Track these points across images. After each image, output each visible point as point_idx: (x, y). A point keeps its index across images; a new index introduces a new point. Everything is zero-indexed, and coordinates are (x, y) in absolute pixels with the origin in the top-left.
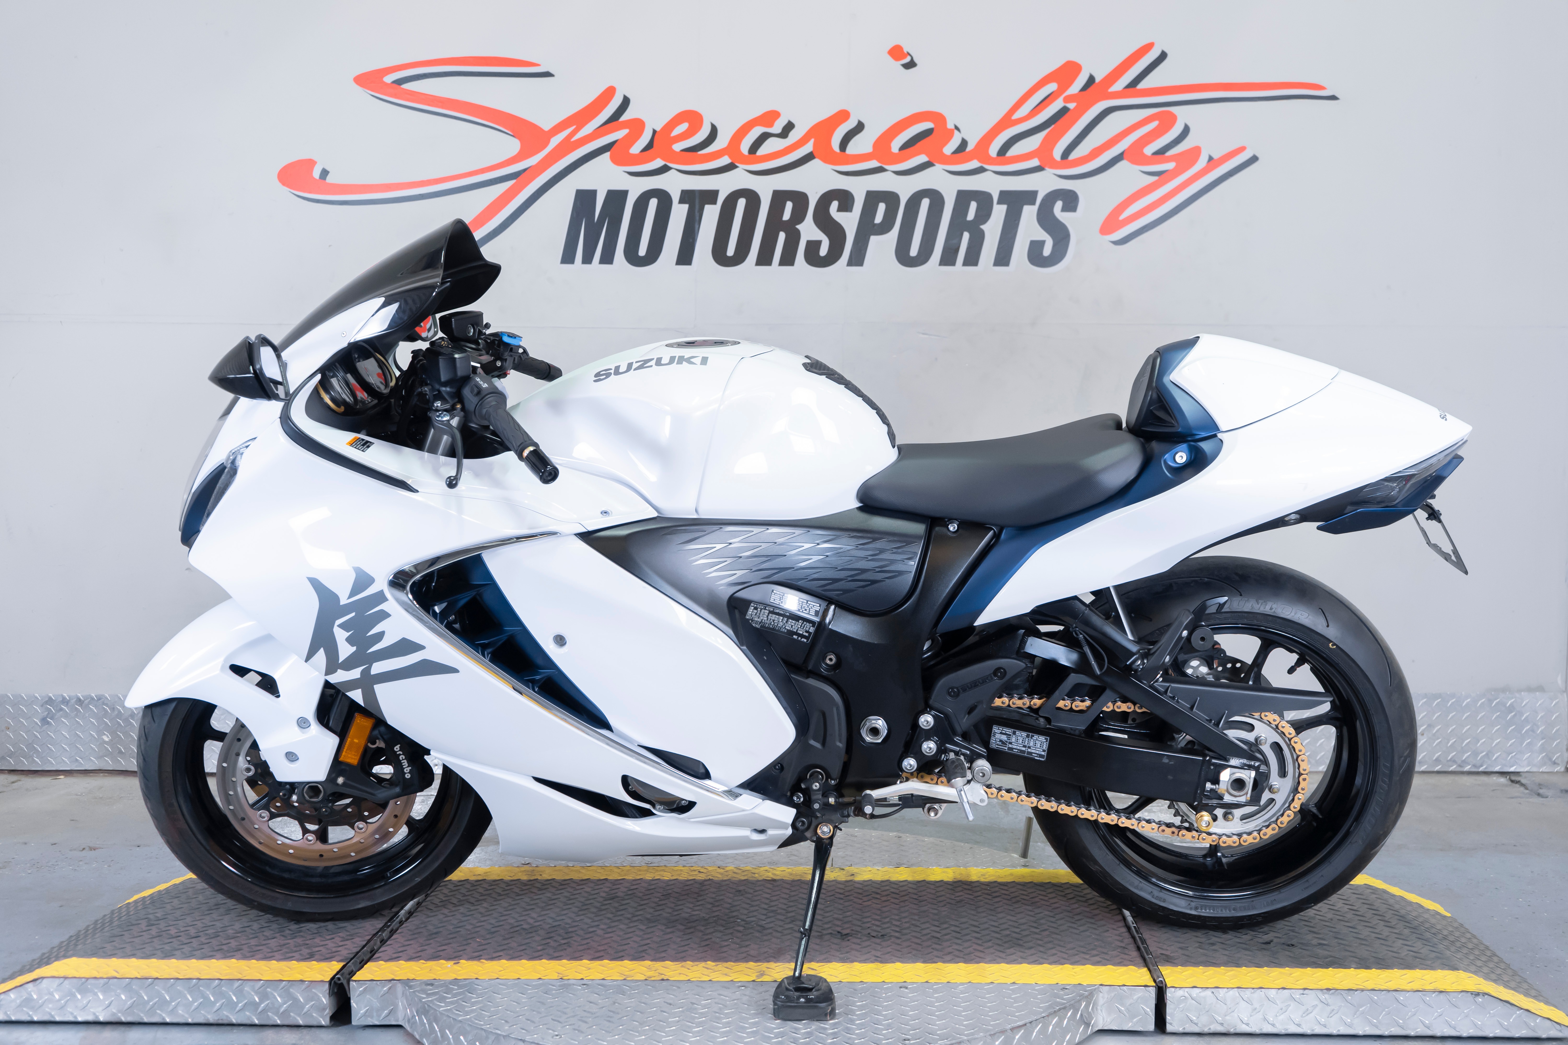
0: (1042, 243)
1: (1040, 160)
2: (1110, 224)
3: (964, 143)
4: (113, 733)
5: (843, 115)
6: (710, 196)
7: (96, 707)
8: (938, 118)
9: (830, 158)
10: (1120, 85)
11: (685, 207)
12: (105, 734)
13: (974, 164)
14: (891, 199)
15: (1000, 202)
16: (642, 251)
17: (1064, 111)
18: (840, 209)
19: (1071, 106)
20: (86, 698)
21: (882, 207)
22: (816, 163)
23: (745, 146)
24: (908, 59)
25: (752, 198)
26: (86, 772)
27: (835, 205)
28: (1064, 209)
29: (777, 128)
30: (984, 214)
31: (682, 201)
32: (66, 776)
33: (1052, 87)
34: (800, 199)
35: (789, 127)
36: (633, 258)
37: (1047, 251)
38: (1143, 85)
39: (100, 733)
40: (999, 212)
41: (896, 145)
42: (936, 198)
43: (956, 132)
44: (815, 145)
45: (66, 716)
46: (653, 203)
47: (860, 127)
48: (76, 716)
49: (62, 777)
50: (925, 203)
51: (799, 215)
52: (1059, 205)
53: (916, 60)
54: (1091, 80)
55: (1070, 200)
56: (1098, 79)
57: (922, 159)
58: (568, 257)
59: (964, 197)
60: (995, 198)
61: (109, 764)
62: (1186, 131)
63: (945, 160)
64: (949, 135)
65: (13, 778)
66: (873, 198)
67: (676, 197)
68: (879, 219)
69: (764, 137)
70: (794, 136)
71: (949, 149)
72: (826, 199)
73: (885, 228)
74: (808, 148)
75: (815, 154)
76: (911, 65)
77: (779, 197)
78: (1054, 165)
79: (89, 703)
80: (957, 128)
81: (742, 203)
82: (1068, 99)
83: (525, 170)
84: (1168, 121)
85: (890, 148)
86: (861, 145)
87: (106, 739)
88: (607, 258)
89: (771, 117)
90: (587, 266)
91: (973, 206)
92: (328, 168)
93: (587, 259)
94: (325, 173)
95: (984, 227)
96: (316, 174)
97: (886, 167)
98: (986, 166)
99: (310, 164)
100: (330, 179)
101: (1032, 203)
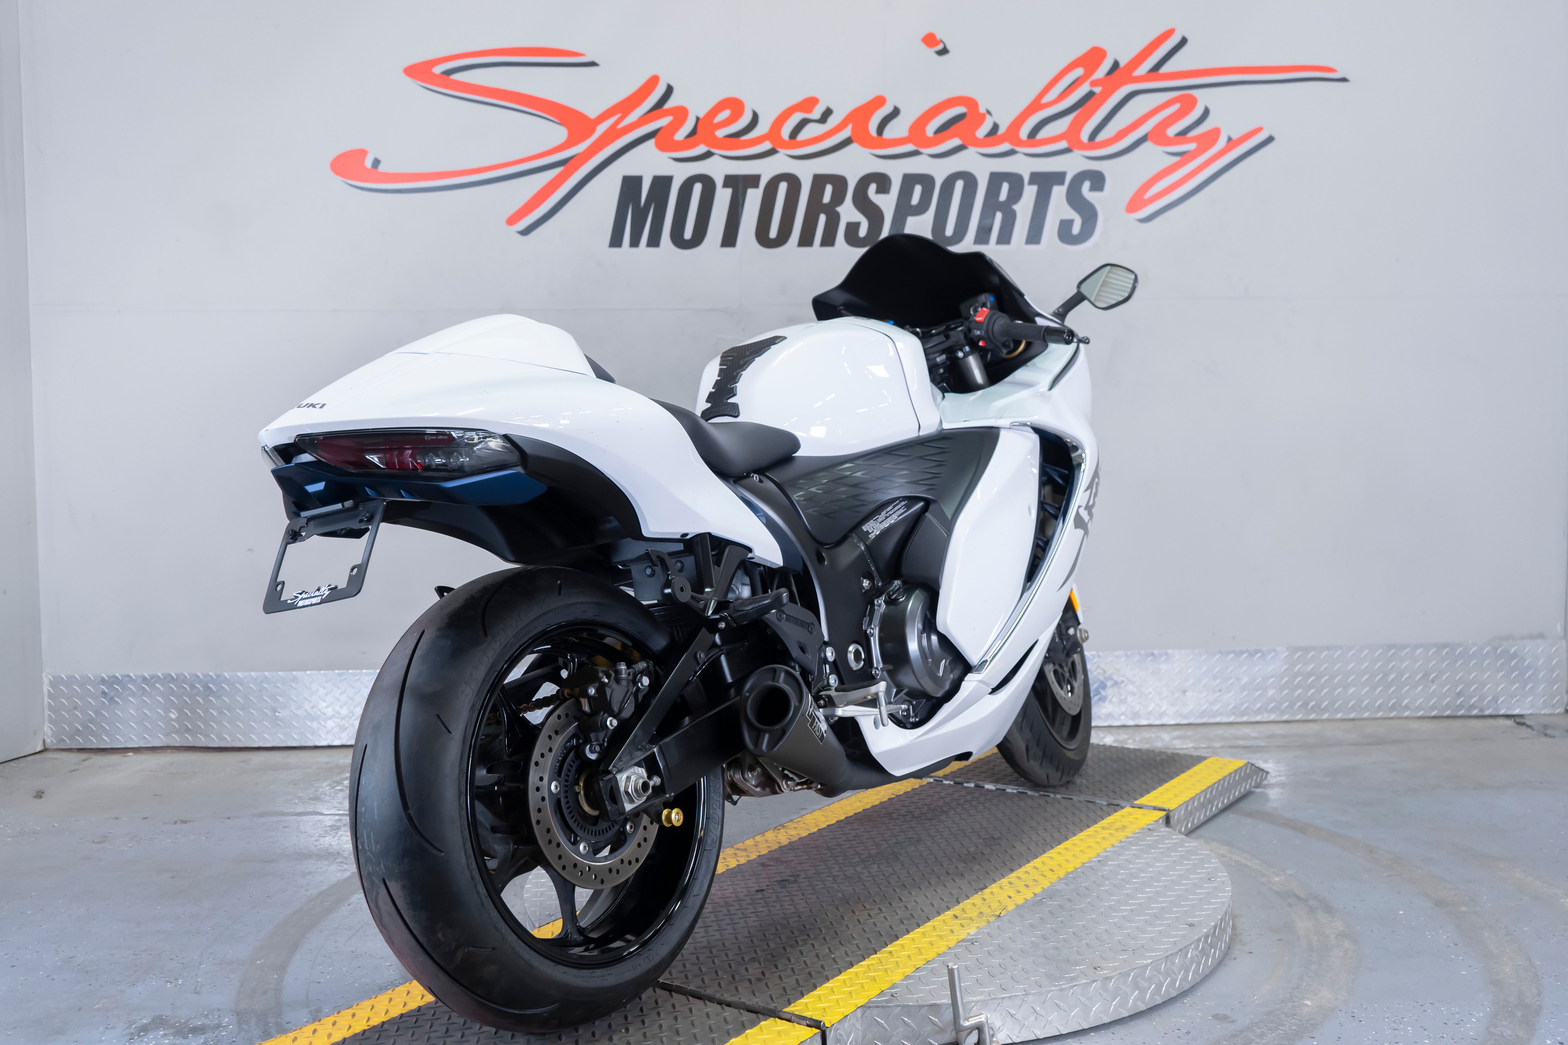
0: (1071, 222)
1: (1068, 142)
2: (1136, 203)
3: (996, 127)
4: (180, 711)
5: (880, 101)
6: (753, 181)
7: (162, 685)
8: (970, 103)
9: (867, 142)
10: (1143, 69)
11: (729, 191)
12: (172, 712)
13: (1005, 147)
14: (927, 181)
15: (1031, 182)
16: (688, 234)
17: (1090, 95)
18: (878, 192)
19: (1097, 90)
20: (152, 677)
21: (918, 190)
22: (854, 147)
23: (786, 132)
24: (941, 47)
25: (794, 182)
26: (153, 749)
27: (873, 187)
28: (1093, 189)
29: (816, 114)
30: (1016, 194)
31: (725, 185)
32: (134, 753)
33: (1079, 72)
34: (839, 183)
35: (827, 113)
36: (679, 241)
37: (1076, 229)
38: (1165, 69)
39: (167, 711)
40: (1030, 192)
41: (930, 129)
42: (970, 181)
43: (988, 116)
44: (853, 130)
45: (133, 695)
46: (698, 188)
47: (896, 112)
48: (143, 694)
49: (131, 754)
50: (959, 185)
51: (838, 198)
52: (1087, 185)
53: (949, 47)
54: (1116, 64)
55: (1098, 180)
56: (1122, 64)
57: (956, 142)
58: (616, 241)
59: (996, 179)
60: (1026, 179)
61: (176, 740)
62: (1206, 113)
63: (978, 143)
64: (981, 118)
65: (83, 756)
66: (909, 181)
67: (719, 181)
68: (915, 200)
69: (803, 123)
70: (833, 121)
71: (982, 132)
72: (865, 182)
73: (921, 209)
74: (846, 133)
75: (853, 138)
76: (944, 52)
77: (819, 181)
78: (1082, 146)
79: (156, 682)
80: (989, 112)
81: (783, 187)
82: (1094, 83)
83: (572, 157)
84: (1188, 104)
85: (924, 132)
86: (897, 129)
87: (173, 716)
88: (654, 241)
89: (809, 103)
90: (634, 250)
91: (1005, 187)
92: (379, 158)
93: (635, 243)
94: (376, 162)
95: (1016, 207)
96: (368, 163)
97: (922, 150)
98: (1017, 149)
99: (363, 153)
100: (382, 168)
101: (1061, 182)
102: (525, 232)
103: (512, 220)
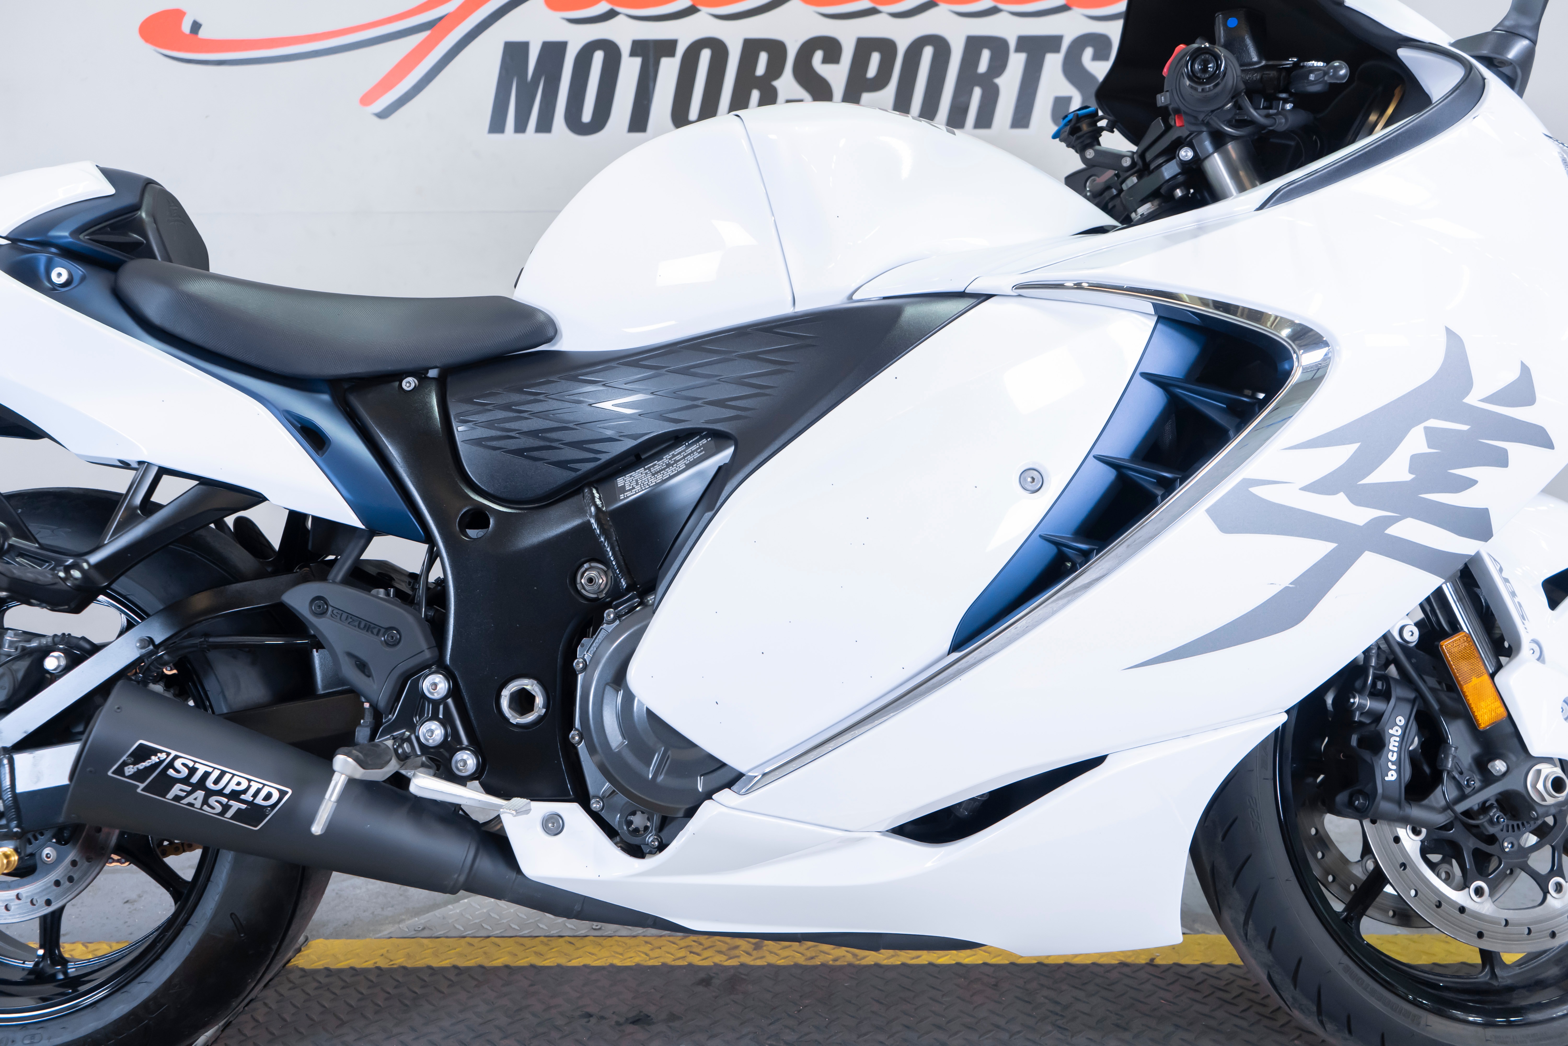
0: (1069, 99)
6: (667, 47)
11: (637, 61)
13: (986, 3)
14: (886, 47)
15: (1018, 49)
16: (587, 116)
18: (826, 60)
21: (875, 59)
22: (795, 4)
25: (719, 49)
27: (818, 55)
28: (1096, 57)
30: (999, 65)
31: (633, 54)
34: (776, 49)
36: (575, 124)
40: (1017, 62)
42: (941, 46)
46: (598, 57)
50: (928, 53)
51: (775, 69)
52: (1089, 52)
55: (1103, 47)
58: (497, 125)
59: (974, 44)
60: (1012, 44)
67: (625, 48)
68: (872, 72)
72: (808, 48)
73: (879, 83)
77: (751, 47)
78: (1083, 3)
81: (706, 55)
83: (441, 19)
88: (544, 125)
90: (520, 136)
91: (986, 55)
92: (200, 20)
93: (521, 127)
94: (196, 27)
95: (998, 81)
96: (186, 27)
97: (880, 8)
98: (1001, 6)
99: (178, 14)
100: (203, 34)
101: (1057, 50)
102: (383, 115)
103: (367, 99)
